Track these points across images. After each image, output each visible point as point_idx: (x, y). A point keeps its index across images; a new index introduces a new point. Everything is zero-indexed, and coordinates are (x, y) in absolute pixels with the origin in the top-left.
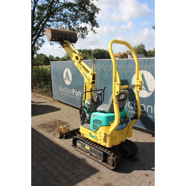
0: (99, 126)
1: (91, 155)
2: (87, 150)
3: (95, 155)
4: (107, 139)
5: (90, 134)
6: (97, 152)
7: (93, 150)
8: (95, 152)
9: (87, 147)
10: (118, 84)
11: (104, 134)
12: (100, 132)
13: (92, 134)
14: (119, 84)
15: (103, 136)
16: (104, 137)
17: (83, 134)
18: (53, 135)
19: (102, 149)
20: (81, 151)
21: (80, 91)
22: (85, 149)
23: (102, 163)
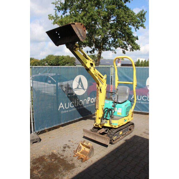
0: (129, 110)
3: (125, 133)
4: (133, 115)
6: (126, 130)
11: (132, 112)
17: (119, 125)
18: (85, 160)
19: (129, 124)
20: (117, 141)
22: (119, 136)
23: (128, 133)
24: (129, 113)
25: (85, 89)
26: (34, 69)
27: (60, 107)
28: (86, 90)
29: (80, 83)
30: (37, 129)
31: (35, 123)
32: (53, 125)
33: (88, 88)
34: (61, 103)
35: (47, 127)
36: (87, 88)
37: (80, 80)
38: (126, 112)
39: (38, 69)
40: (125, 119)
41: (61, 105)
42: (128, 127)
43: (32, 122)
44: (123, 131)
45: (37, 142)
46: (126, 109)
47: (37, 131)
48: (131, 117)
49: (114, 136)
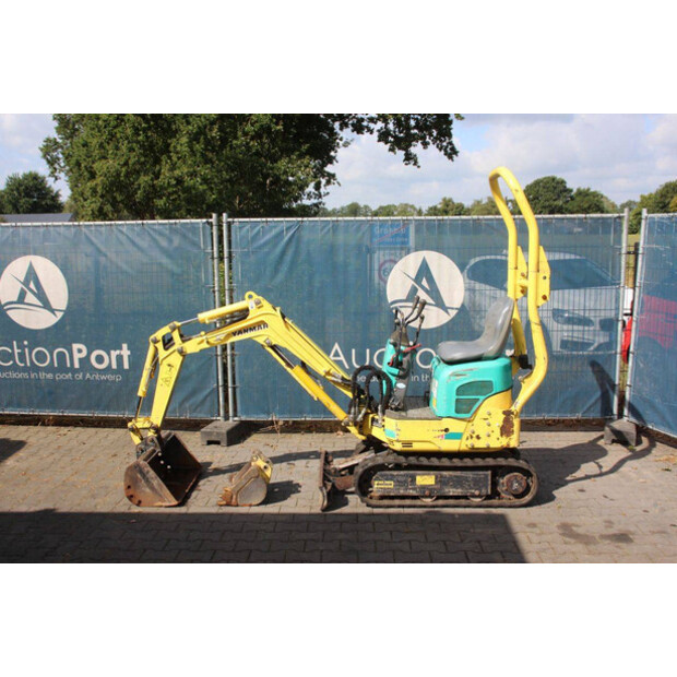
0: (482, 398)
1: (438, 498)
2: (424, 487)
3: (458, 491)
4: (512, 426)
5: (444, 433)
6: (466, 479)
7: (451, 478)
8: (458, 482)
9: (426, 480)
10: (545, 278)
11: (504, 413)
12: (490, 414)
13: (450, 431)
14: (548, 277)
15: (499, 419)
16: (501, 424)
17: (409, 444)
18: (224, 503)
19: (490, 461)
20: (397, 502)
21: (125, 346)
22: (413, 489)
23: (485, 502)
24: (482, 412)
26: (240, 228)
27: (331, 357)
29: (424, 283)
30: (246, 412)
31: (238, 391)
32: (301, 413)
34: (336, 347)
35: (282, 412)
37: (424, 271)
38: (457, 400)
39: (252, 228)
40: (446, 430)
41: (337, 351)
42: (486, 476)
43: (230, 384)
44: (442, 476)
45: (218, 443)
46: (460, 390)
47: (244, 418)
48: (498, 432)
49: (377, 479)
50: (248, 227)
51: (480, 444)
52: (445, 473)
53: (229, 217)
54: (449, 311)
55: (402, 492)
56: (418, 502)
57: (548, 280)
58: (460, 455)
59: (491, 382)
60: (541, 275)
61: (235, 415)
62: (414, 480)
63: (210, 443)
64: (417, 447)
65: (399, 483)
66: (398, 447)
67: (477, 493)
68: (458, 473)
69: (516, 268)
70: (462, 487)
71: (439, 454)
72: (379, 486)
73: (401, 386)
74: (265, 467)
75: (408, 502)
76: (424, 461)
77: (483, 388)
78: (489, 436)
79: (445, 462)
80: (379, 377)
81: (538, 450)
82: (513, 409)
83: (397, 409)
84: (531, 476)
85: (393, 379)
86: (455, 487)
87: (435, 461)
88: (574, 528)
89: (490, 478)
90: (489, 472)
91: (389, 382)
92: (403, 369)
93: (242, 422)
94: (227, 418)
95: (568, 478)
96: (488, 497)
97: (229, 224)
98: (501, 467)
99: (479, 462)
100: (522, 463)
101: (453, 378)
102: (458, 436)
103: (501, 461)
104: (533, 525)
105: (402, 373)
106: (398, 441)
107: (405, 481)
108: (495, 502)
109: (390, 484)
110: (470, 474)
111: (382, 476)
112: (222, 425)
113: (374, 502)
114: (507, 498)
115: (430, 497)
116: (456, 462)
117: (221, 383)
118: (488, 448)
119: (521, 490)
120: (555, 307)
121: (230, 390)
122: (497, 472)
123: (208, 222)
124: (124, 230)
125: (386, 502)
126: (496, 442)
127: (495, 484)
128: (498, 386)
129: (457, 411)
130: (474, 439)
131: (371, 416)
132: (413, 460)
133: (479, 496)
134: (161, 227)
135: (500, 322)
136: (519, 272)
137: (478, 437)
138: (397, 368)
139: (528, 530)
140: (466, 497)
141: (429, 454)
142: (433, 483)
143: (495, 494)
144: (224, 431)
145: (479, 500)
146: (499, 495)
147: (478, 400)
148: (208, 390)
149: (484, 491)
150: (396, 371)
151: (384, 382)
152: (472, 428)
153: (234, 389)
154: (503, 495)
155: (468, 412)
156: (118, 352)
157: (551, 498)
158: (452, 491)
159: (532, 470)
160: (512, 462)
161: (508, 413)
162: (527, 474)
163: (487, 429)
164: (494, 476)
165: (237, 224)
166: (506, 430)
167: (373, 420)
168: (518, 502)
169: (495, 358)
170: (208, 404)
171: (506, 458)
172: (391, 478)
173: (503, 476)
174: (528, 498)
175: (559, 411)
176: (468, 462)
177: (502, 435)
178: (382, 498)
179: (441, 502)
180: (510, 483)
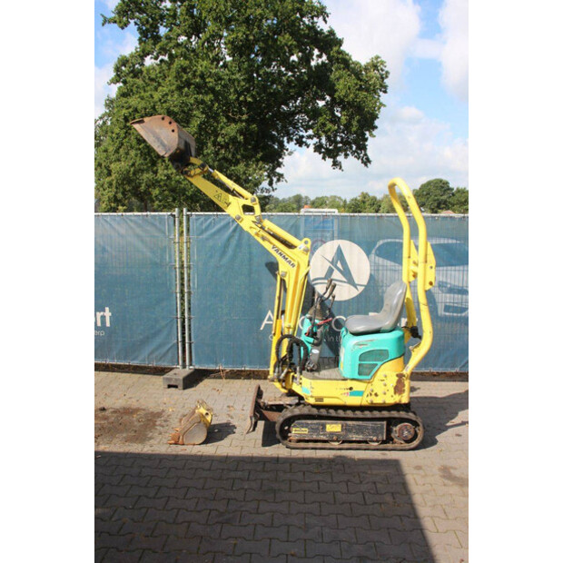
0: (379, 363)
1: (344, 442)
2: (332, 434)
3: (360, 437)
4: (404, 386)
5: (349, 391)
6: (366, 427)
7: (354, 426)
8: (360, 430)
9: (333, 427)
10: (431, 267)
11: (397, 375)
12: (386, 376)
13: (354, 389)
14: (434, 267)
15: (393, 381)
16: (395, 384)
17: (321, 399)
18: (173, 442)
19: (385, 414)
20: (311, 445)
21: (107, 309)
22: (324, 435)
23: (382, 446)
24: (380, 375)
25: (356, 282)
26: (197, 220)
27: (265, 322)
28: (361, 289)
29: (339, 265)
30: (199, 362)
31: (193, 346)
32: (242, 364)
33: (369, 282)
34: (270, 313)
35: (226, 363)
36: (365, 283)
37: (340, 254)
38: (360, 365)
39: (206, 220)
40: (351, 389)
41: (270, 317)
42: (383, 425)
43: (187, 340)
44: (347, 425)
45: (176, 387)
46: (362, 357)
47: (197, 367)
48: (392, 390)
49: (295, 426)
50: (202, 219)
51: (378, 400)
52: (349, 423)
53: (189, 211)
54: (358, 287)
55: (315, 437)
56: (327, 445)
57: (433, 269)
58: (361, 408)
59: (387, 351)
60: (429, 265)
61: (191, 365)
62: (324, 427)
63: (170, 386)
64: (326, 401)
65: (313, 430)
66: (312, 401)
67: (375, 438)
68: (360, 423)
69: (409, 257)
70: (363, 433)
71: (345, 408)
72: (297, 431)
73: (316, 351)
74: (207, 414)
75: (319, 445)
76: (332, 413)
77: (381, 355)
78: (385, 394)
79: (350, 414)
80: (298, 345)
81: (426, 398)
82: (404, 372)
83: (312, 370)
84: (418, 425)
85: (309, 346)
86: (357, 434)
87: (341, 414)
88: (452, 471)
89: (385, 427)
90: (385, 423)
91: (306, 348)
92: (317, 339)
93: (196, 370)
94: (184, 367)
95: (449, 424)
96: (384, 442)
97: (188, 216)
98: (395, 418)
99: (377, 414)
100: (411, 416)
101: (357, 347)
102: (360, 393)
103: (395, 414)
104: (418, 468)
105: (316, 341)
106: (312, 397)
107: (318, 429)
108: (390, 446)
109: (305, 431)
110: (369, 424)
111: (299, 424)
112: (181, 372)
113: (292, 444)
114: (399, 443)
115: (337, 441)
116: (359, 414)
117: (180, 340)
118: (384, 403)
119: (410, 437)
120: (441, 280)
121: (187, 345)
122: (391, 422)
123: (172, 215)
124: (108, 219)
125: (302, 445)
126: (391, 399)
127: (389, 431)
128: (393, 354)
129: (360, 374)
130: (373, 396)
131: (292, 374)
132: (323, 412)
133: (377, 441)
134: (136, 218)
135: (395, 302)
136: (411, 260)
137: (376, 395)
138: (312, 337)
139: (415, 472)
140: (366, 442)
141: (336, 407)
142: (340, 430)
143: (389, 439)
144: (181, 378)
145: (376, 444)
146: (392, 440)
147: (376, 365)
148: (170, 345)
149: (380, 438)
150: (311, 340)
151: (302, 348)
152: (371, 387)
153: (190, 344)
154: (396, 440)
155: (369, 374)
156: (102, 313)
157: (434, 442)
158: (355, 437)
159: (419, 421)
160: (403, 414)
161: (400, 376)
162: (415, 424)
163: (384, 388)
164: (388, 425)
165: (194, 217)
166: (398, 389)
167: (293, 377)
168: (407, 446)
169: (391, 331)
170: (170, 355)
171: (398, 411)
172: (307, 426)
173: (396, 425)
174: (415, 443)
175: (442, 366)
176: (368, 415)
177: (395, 393)
178: (299, 441)
179: (346, 445)
180: (401, 430)
